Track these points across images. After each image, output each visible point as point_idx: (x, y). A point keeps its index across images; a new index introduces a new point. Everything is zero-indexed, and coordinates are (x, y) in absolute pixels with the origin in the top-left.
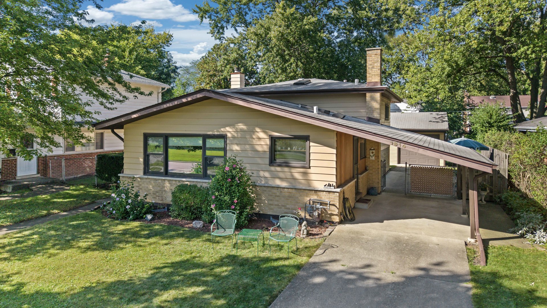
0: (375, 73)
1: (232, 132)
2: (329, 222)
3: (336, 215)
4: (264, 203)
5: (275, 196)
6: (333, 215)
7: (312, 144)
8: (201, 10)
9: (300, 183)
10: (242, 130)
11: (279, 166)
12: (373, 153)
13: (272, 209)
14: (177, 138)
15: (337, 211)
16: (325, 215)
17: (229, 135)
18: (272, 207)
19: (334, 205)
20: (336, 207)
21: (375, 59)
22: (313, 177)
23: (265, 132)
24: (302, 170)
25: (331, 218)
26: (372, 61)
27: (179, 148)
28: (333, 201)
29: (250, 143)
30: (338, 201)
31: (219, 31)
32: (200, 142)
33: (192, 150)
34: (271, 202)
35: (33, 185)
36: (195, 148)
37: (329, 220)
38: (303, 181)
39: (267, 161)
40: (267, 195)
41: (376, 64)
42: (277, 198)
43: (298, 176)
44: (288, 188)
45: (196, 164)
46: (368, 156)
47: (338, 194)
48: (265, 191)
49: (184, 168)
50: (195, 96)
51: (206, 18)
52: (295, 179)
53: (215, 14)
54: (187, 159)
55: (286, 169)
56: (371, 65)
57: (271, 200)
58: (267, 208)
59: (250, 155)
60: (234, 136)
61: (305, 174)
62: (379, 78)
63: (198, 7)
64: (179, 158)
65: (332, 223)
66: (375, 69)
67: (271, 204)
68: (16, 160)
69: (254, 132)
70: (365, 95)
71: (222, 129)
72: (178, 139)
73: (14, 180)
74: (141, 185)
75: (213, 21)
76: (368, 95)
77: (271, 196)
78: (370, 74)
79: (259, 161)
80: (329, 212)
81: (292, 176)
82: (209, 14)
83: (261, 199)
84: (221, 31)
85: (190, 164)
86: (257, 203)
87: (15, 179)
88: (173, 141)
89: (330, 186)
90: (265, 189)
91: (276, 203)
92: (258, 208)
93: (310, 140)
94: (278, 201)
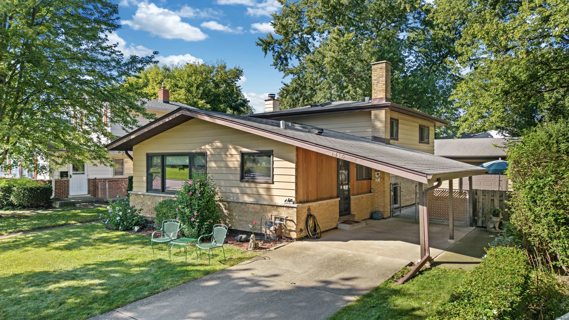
0: (380, 89)
1: (210, 150)
2: (288, 238)
3: (294, 231)
4: (235, 219)
5: (244, 212)
6: (292, 231)
7: (275, 159)
8: (264, 43)
9: (264, 199)
10: (218, 148)
11: (247, 182)
12: (378, 174)
13: (241, 225)
14: (171, 157)
15: (295, 227)
16: (285, 231)
17: (208, 153)
18: (242, 222)
19: (292, 221)
20: (294, 222)
21: (380, 74)
22: (274, 192)
23: (236, 149)
24: (265, 185)
25: (290, 234)
26: (378, 76)
27: (173, 166)
28: (291, 217)
29: (224, 160)
30: (296, 216)
31: (282, 62)
32: (187, 161)
33: (182, 169)
34: (240, 218)
35: (78, 203)
36: (184, 167)
37: (288, 236)
38: (266, 197)
39: (238, 177)
40: (237, 211)
41: (381, 79)
42: (246, 214)
43: (262, 191)
44: (255, 204)
45: (184, 181)
46: (373, 178)
47: (295, 209)
48: (236, 207)
49: (176, 186)
50: (174, 115)
51: (270, 50)
52: (259, 195)
53: (279, 46)
54: (178, 177)
55: (253, 185)
56: (376, 80)
57: (241, 216)
58: (237, 224)
59: (224, 172)
60: (212, 153)
61: (268, 189)
62: (385, 94)
63: (261, 40)
64: (173, 177)
65: (290, 239)
66: (380, 85)
67: (240, 220)
68: (68, 181)
69: (227, 149)
70: (370, 113)
71: (203, 147)
72: (173, 158)
73: (66, 199)
74: (144, 201)
75: (277, 53)
76: (373, 112)
77: (241, 211)
78: (375, 90)
79: (231, 177)
80: (288, 228)
81: (258, 191)
82: (272, 46)
83: (232, 215)
84: (284, 62)
85: (180, 182)
86: (229, 219)
87: (67, 197)
88: (170, 160)
89: (290, 201)
90: (236, 204)
91: (245, 219)
92: (230, 224)
93: (274, 155)
94: (246, 217)
